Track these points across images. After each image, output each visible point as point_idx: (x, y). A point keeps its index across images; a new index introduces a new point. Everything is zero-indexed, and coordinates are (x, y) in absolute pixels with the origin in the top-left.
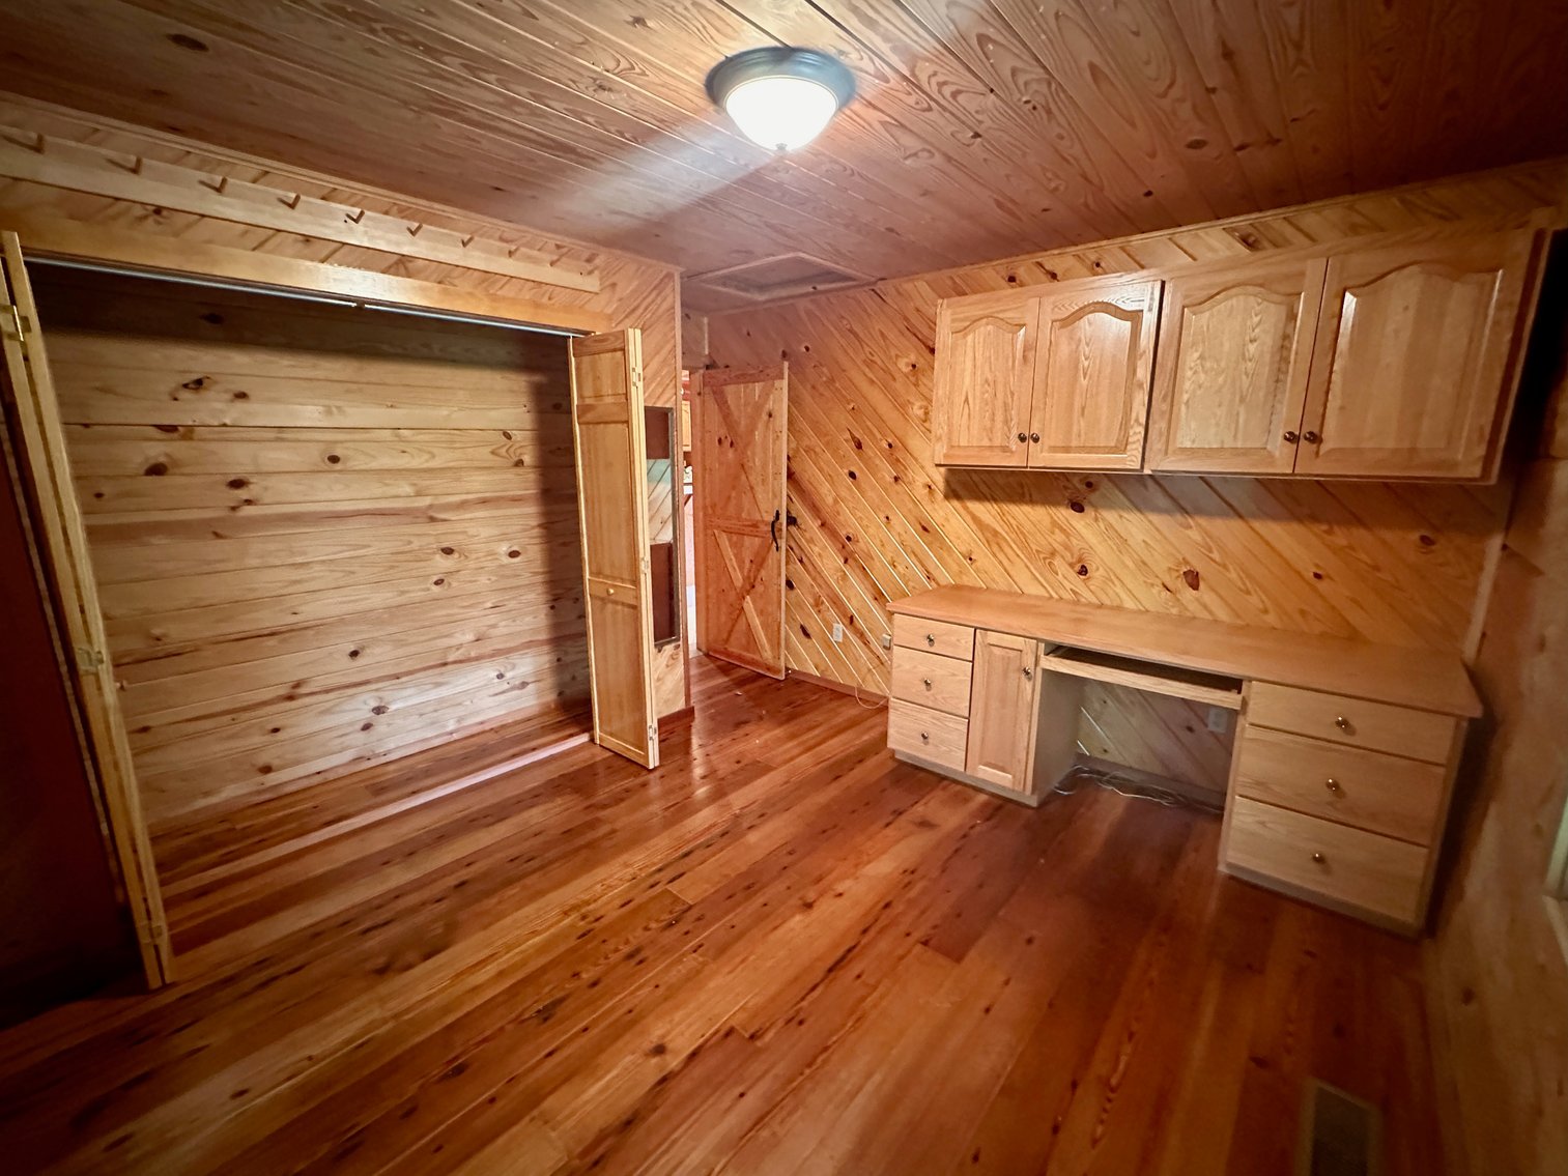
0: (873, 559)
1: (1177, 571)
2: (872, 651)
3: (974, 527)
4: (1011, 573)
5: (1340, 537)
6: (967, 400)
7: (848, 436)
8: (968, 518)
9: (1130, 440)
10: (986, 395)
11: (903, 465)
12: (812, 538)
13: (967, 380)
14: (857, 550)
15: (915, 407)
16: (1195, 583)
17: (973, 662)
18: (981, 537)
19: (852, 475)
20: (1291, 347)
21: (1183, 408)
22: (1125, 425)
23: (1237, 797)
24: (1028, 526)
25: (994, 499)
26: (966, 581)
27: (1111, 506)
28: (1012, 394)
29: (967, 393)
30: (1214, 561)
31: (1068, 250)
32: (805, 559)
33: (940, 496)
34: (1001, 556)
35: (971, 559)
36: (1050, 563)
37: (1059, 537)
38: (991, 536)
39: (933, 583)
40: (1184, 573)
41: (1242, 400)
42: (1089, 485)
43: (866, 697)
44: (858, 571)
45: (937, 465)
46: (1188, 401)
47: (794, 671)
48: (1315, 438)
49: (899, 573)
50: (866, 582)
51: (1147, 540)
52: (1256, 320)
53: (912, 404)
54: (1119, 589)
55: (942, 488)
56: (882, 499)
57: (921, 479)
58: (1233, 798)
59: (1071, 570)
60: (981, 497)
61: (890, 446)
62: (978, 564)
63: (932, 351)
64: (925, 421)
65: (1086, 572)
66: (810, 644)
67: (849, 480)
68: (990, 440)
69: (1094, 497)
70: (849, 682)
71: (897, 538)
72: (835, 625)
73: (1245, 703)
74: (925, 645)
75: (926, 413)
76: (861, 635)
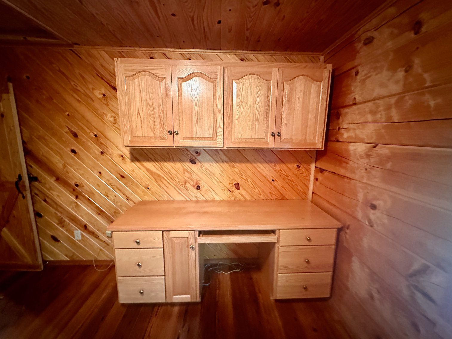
0: (94, 194)
1: (232, 184)
2: (101, 240)
3: (148, 174)
4: (168, 192)
5: (278, 168)
6: (139, 113)
7: (67, 130)
8: (144, 170)
9: (218, 134)
10: (149, 111)
11: (105, 146)
12: (50, 187)
13: (138, 104)
14: (83, 190)
15: (108, 116)
16: (238, 188)
17: (163, 248)
18: (152, 178)
19: (73, 151)
20: (270, 100)
21: (237, 122)
22: (215, 128)
23: (279, 274)
24: (173, 171)
25: (156, 160)
26: (147, 198)
27: (207, 161)
28: (163, 111)
29: (138, 109)
30: (243, 179)
31: (177, 50)
32: (47, 199)
33: (128, 160)
34: (163, 186)
35: (148, 188)
36: (184, 186)
37: (187, 175)
38: (157, 178)
39: (130, 202)
40: (235, 184)
41: (256, 120)
42: (197, 153)
43: (100, 264)
44: (86, 201)
45: (126, 146)
46: (238, 118)
47: (50, 262)
48: (279, 135)
49: (111, 200)
50: (92, 206)
51: (221, 173)
52: (258, 89)
53: (106, 115)
54: (213, 193)
55: (129, 157)
56: (95, 163)
57: (116, 152)
58: (277, 275)
59: (194, 188)
60: (149, 160)
61: (96, 136)
62: (152, 190)
63: (115, 89)
64: (115, 123)
65: (200, 188)
66: (59, 244)
67: (72, 155)
68: (154, 133)
69: (199, 158)
70: (90, 258)
71: (107, 182)
72: (75, 232)
73: (278, 239)
74: (135, 245)
75: (115, 120)
76: (93, 234)
